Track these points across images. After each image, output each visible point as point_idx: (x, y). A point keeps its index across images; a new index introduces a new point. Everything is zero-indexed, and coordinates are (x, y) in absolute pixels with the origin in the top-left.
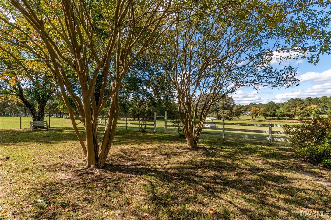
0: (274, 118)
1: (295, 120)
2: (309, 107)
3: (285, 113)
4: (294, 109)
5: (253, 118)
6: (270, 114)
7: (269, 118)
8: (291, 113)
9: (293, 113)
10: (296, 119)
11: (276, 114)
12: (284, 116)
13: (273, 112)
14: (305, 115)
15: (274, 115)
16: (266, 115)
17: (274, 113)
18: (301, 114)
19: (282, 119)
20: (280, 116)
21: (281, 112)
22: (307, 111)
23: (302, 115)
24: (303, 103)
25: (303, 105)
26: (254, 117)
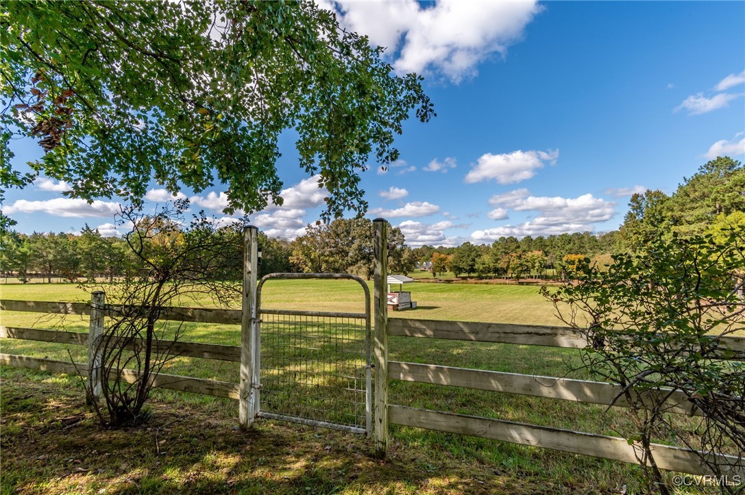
0: (472, 275)
1: (507, 278)
2: (530, 254)
3: (492, 265)
4: (506, 259)
5: (434, 274)
6: (465, 267)
7: (463, 275)
8: (501, 265)
9: (505, 266)
10: (510, 278)
11: (476, 267)
12: (489, 272)
13: (470, 263)
14: (524, 269)
15: (472, 270)
16: (458, 270)
17: (472, 266)
18: (518, 267)
19: (486, 278)
20: (482, 271)
21: (483, 264)
22: (527, 261)
23: (520, 269)
24: (519, 247)
25: (519, 251)
26: (437, 274)
